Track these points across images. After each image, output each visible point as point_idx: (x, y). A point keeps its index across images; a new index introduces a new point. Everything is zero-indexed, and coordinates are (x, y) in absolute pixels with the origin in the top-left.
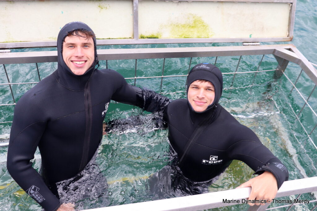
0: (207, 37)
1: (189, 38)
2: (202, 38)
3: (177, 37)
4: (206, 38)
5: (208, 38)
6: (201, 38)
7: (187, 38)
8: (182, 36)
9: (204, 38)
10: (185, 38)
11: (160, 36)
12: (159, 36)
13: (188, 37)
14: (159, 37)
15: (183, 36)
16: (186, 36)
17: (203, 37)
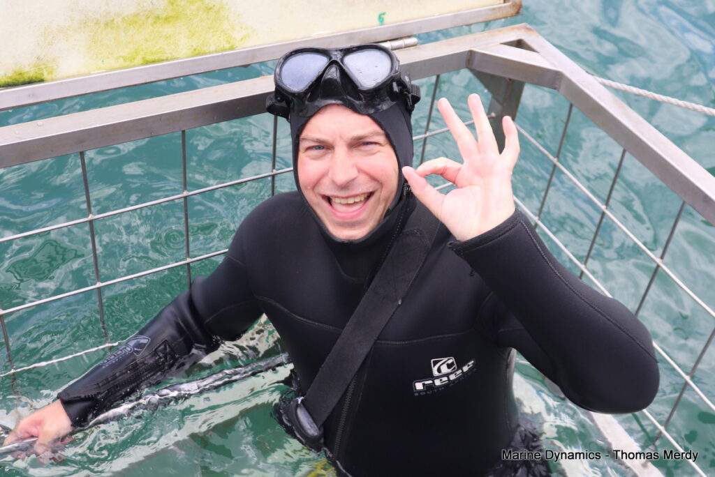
0: (227, 46)
1: (163, 61)
2: (210, 53)
3: (117, 65)
4: (224, 50)
5: (232, 48)
6: (205, 54)
7: (154, 62)
8: (134, 59)
9: (216, 52)
10: (147, 63)
11: (51, 72)
12: (45, 73)
13: (156, 57)
14: (46, 76)
15: (139, 60)
16: (150, 58)
17: (213, 48)
